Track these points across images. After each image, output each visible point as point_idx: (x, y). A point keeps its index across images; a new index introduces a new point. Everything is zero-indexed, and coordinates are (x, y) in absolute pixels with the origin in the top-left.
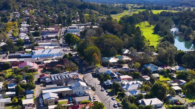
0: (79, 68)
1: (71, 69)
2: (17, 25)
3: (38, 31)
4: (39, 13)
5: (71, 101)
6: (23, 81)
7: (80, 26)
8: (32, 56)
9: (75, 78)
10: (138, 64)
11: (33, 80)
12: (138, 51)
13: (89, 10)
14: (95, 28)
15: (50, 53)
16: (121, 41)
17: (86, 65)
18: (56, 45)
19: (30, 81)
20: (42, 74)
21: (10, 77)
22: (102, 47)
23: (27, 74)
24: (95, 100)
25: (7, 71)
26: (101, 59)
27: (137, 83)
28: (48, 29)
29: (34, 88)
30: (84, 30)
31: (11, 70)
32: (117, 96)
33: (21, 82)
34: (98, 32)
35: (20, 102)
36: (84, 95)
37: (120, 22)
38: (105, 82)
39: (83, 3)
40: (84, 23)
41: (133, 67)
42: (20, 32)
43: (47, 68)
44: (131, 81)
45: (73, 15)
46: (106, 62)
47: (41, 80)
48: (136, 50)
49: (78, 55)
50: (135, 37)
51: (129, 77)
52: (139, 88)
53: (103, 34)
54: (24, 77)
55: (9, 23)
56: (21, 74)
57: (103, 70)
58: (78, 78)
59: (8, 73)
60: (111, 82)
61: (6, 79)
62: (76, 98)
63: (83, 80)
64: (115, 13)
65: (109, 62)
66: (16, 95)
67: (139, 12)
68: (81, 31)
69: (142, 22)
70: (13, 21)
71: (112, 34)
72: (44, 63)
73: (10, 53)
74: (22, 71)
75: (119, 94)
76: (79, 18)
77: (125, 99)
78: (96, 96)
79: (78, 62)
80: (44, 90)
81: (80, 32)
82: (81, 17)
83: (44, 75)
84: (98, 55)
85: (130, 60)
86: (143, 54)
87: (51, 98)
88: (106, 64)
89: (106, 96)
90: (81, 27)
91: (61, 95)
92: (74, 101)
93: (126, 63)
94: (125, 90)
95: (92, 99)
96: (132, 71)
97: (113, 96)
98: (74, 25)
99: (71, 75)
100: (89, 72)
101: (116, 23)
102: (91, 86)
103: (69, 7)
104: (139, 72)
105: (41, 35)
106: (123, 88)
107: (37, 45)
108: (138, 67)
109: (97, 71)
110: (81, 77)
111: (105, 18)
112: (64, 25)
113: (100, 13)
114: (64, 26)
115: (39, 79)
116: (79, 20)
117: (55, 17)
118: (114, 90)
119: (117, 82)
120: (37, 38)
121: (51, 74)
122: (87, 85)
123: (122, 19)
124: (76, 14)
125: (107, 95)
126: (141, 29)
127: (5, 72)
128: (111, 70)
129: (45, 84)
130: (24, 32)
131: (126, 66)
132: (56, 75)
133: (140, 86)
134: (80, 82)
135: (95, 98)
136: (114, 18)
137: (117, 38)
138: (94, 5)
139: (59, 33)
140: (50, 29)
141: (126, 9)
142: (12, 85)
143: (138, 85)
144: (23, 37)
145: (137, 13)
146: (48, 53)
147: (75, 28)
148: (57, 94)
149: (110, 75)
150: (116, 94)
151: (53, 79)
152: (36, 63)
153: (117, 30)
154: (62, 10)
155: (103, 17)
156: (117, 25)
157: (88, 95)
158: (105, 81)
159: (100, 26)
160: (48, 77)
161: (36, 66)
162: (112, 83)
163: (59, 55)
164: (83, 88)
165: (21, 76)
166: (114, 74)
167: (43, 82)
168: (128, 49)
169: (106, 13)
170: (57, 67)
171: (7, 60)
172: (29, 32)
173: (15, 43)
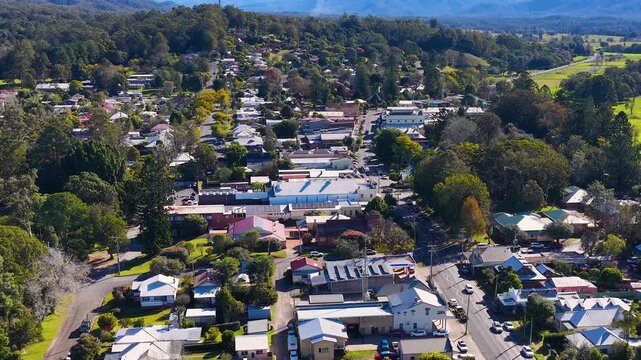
0: (417, 245)
1: (391, 247)
2: (227, 100)
3: (293, 119)
4: (296, 63)
5: (386, 349)
6: (241, 276)
7: (426, 106)
8: (271, 199)
9: (401, 277)
10: (618, 242)
11: (270, 275)
12: (620, 197)
13: (457, 53)
14: (474, 115)
15: (326, 192)
16: (561, 160)
17: (440, 235)
18: (346, 168)
19: (259, 279)
20: (298, 258)
21: (203, 264)
22: (496, 177)
23: (251, 257)
24: (465, 352)
25: (194, 242)
26: (491, 219)
27: (611, 306)
28: (324, 113)
29: (272, 301)
30: (439, 121)
31: (205, 241)
32: (541, 344)
33: (235, 280)
34: (485, 127)
35: (228, 345)
36: (430, 335)
37: (560, 96)
38: (501, 297)
39: (437, 29)
40: (440, 98)
41: (599, 251)
42: (236, 121)
43: (314, 240)
44: (589, 297)
45: (404, 69)
46: (507, 230)
47: (296, 279)
48: (611, 192)
49: (414, 203)
50: (611, 149)
51: (583, 283)
52: (615, 324)
53: (501, 134)
54: (244, 266)
55: (206, 92)
56: (236, 255)
57: (496, 255)
58: (411, 276)
59: (198, 248)
60: (522, 296)
61: (189, 267)
62: (403, 342)
63: (427, 284)
64: (543, 64)
65: (516, 229)
66: (218, 320)
67: (628, 61)
68: (426, 122)
69: (636, 96)
70: (217, 86)
71: (531, 137)
72: (304, 224)
73: (205, 186)
74: (237, 244)
75: (547, 340)
76: (421, 81)
77: (566, 356)
78: (469, 341)
79: (413, 225)
80: (303, 308)
81: (425, 126)
82: (431, 77)
83: (303, 263)
84: (479, 205)
85: (591, 225)
86: (634, 208)
87: (325, 338)
88: (505, 237)
89: (503, 343)
90: (430, 110)
91: (356, 331)
92: (395, 351)
93: (576, 235)
94: (569, 326)
95: (455, 348)
96: (595, 263)
97: (528, 344)
98: (405, 104)
99: (391, 267)
100: (448, 261)
101: (546, 98)
102: (454, 307)
103: (391, 43)
104: (620, 267)
105: (300, 133)
106: (562, 319)
107: (286, 165)
108: (617, 250)
109: (476, 258)
110: (421, 273)
111: (509, 80)
112: (374, 104)
113: (494, 64)
114: (372, 107)
115: (288, 275)
116: (421, 88)
117: (346, 76)
118: (529, 324)
119: (540, 299)
120: (287, 142)
121: (327, 259)
122: (441, 300)
123: (569, 85)
124: (414, 66)
125: (507, 339)
126: (632, 122)
127: (186, 246)
128: (524, 257)
129: (307, 290)
130: (249, 123)
131: (574, 246)
132: (341, 264)
133: (621, 317)
134: (419, 292)
135: (464, 346)
136: (540, 83)
137: (548, 148)
138: (475, 38)
139: (356, 127)
140: (330, 114)
141: (581, 51)
142: (207, 289)
143: (614, 311)
144: (247, 137)
145: (621, 64)
146: (318, 193)
147: (409, 113)
148: (343, 327)
149: (518, 273)
150: (537, 340)
151: (333, 276)
152: (281, 221)
153: (549, 123)
154: (368, 54)
155: (503, 79)
156: (550, 106)
157: (443, 336)
158: (500, 292)
159: (491, 109)
160: (318, 270)
161: (280, 233)
162: (526, 300)
163: (353, 200)
164: (427, 310)
165: (235, 263)
166: (534, 269)
167: (299, 285)
168: (583, 187)
169: (514, 66)
170: (344, 238)
171: (196, 210)
172: (265, 123)
173: (219, 155)
